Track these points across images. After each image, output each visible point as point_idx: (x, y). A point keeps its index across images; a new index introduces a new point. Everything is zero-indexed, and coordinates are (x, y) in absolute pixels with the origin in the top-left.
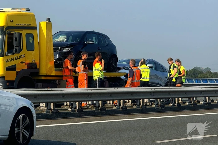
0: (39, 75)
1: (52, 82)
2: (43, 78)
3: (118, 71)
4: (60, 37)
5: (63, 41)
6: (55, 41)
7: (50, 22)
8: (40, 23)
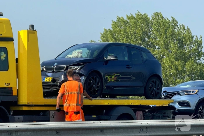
0: (18, 104)
1: (42, 114)
2: (25, 109)
3: (171, 97)
4: (74, 52)
5: (77, 57)
6: (68, 57)
7: (34, 30)
8: (19, 32)
